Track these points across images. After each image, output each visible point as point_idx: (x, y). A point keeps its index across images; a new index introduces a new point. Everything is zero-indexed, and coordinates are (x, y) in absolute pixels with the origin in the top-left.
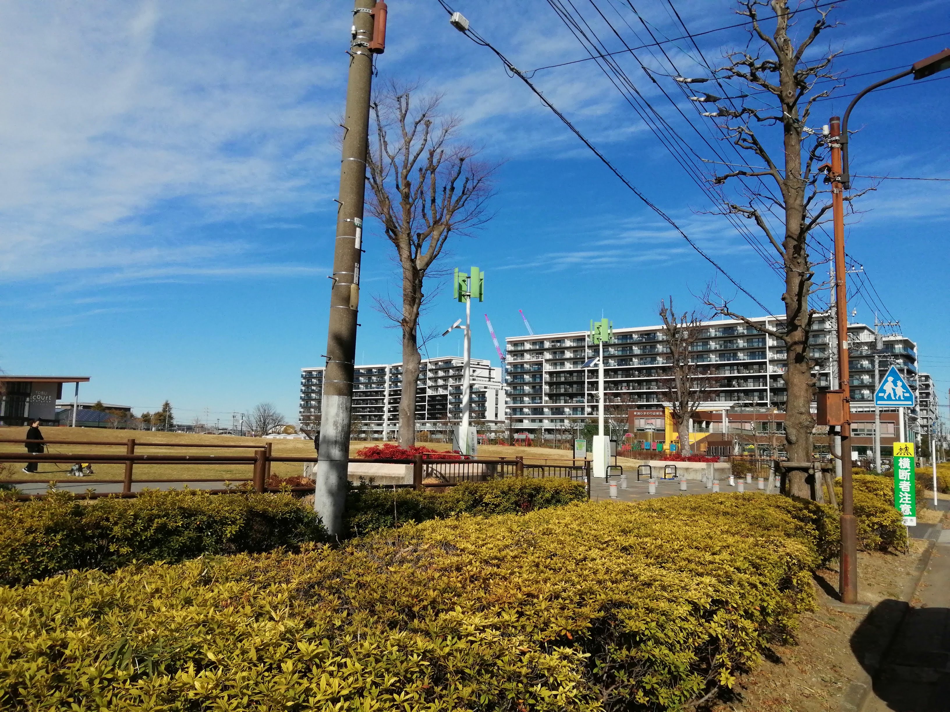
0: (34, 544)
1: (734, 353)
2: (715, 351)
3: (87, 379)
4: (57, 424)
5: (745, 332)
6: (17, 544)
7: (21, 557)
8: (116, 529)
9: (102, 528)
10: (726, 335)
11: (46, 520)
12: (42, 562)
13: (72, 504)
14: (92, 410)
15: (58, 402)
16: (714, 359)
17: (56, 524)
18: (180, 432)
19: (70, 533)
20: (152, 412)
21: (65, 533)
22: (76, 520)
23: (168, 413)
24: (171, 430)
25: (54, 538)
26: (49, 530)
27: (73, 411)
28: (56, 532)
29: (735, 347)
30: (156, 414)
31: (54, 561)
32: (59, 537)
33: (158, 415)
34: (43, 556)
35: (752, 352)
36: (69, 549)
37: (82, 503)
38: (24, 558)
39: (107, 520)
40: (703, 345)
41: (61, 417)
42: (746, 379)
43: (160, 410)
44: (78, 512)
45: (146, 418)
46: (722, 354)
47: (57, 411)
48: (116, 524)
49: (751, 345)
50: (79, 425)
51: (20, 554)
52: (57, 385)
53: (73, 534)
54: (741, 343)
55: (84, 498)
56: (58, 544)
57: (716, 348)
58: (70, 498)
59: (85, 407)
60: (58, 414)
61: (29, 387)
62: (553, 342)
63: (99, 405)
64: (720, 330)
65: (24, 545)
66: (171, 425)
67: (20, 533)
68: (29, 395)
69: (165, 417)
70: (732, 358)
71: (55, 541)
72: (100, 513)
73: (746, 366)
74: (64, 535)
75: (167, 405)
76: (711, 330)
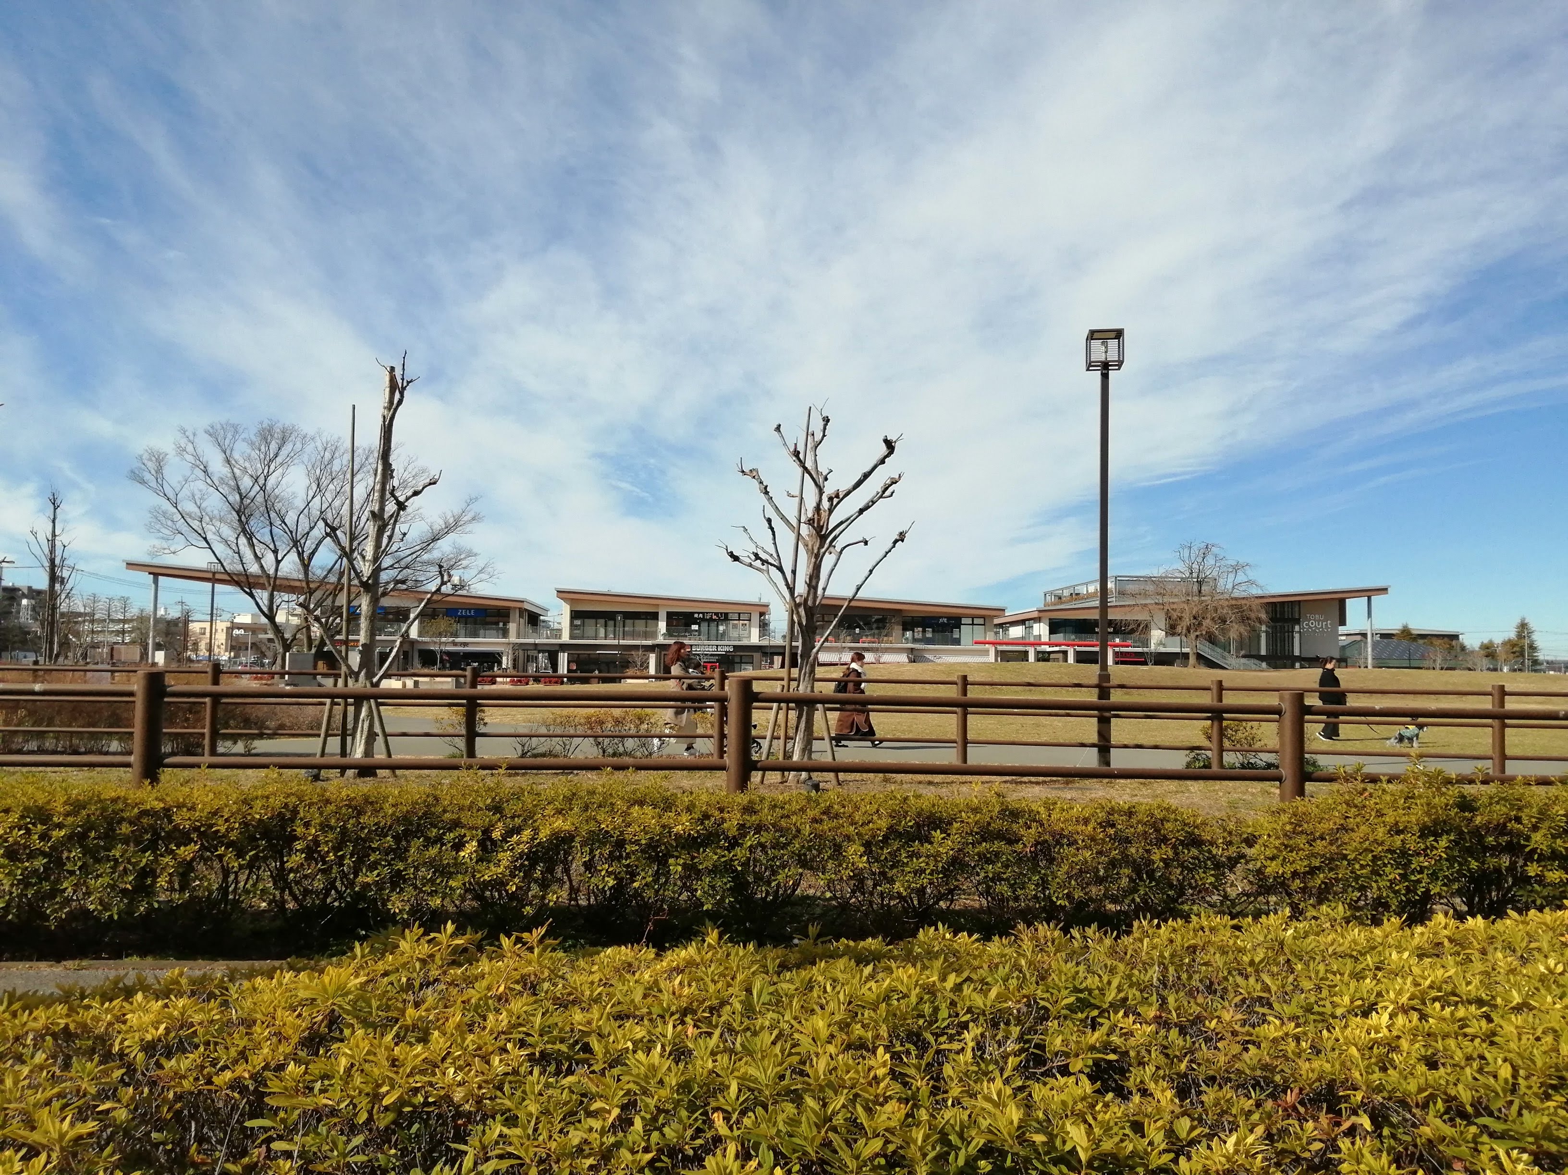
0: (1404, 853)
3: (1384, 590)
4: (1343, 664)
6: (1380, 849)
7: (1388, 869)
8: (1537, 837)
9: (1510, 833)
11: (1417, 815)
12: (1419, 881)
13: (1453, 791)
14: (1395, 639)
15: (1342, 629)
17: (1436, 822)
18: (1552, 673)
19: (1461, 839)
20: (1498, 639)
21: (1452, 838)
22: (1465, 818)
23: (1527, 642)
24: (1536, 671)
25: (1435, 844)
26: (1426, 832)
27: (1366, 643)
28: (1437, 835)
30: (1504, 644)
31: (1440, 883)
32: (1443, 843)
33: (1510, 645)
34: (1421, 872)
36: (1460, 864)
37: (1469, 790)
38: (1393, 874)
39: (1518, 820)
41: (1348, 653)
43: (1512, 635)
44: (1466, 805)
45: (1489, 651)
47: (1341, 644)
48: (1535, 828)
50: (1380, 664)
51: (1385, 865)
52: (1337, 603)
53: (1464, 839)
55: (1471, 782)
56: (1444, 856)
58: (1448, 782)
59: (1384, 636)
60: (1343, 648)
61: (1297, 609)
63: (1406, 633)
65: (1389, 851)
66: (1535, 662)
67: (1381, 833)
68: (1298, 621)
69: (1522, 648)
71: (1437, 849)
72: (1504, 809)
74: (1450, 841)
75: (1523, 626)
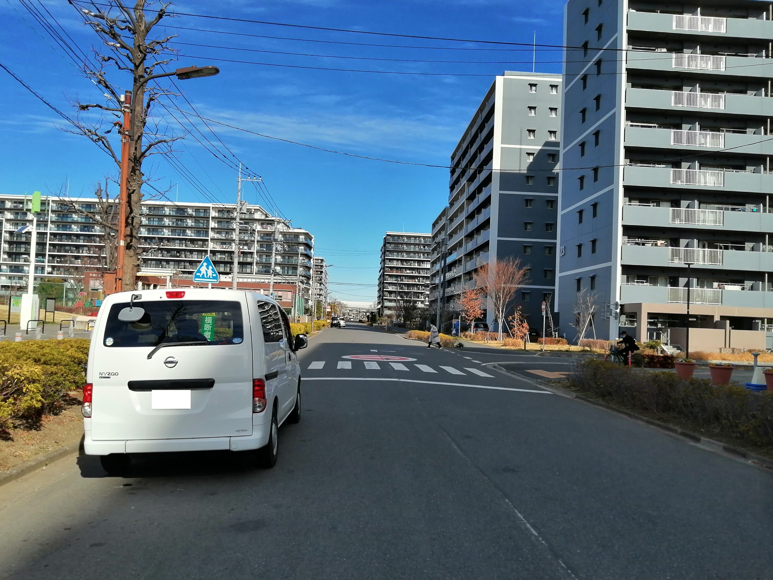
1: (184, 230)
2: (169, 227)
5: (194, 214)
10: (178, 215)
16: (166, 233)
29: (185, 226)
35: (198, 230)
40: (158, 221)
42: (191, 251)
46: (173, 229)
49: (197, 224)
54: (190, 222)
57: (169, 224)
62: (15, 202)
64: (174, 209)
70: (181, 234)
73: (192, 241)
76: (166, 209)
